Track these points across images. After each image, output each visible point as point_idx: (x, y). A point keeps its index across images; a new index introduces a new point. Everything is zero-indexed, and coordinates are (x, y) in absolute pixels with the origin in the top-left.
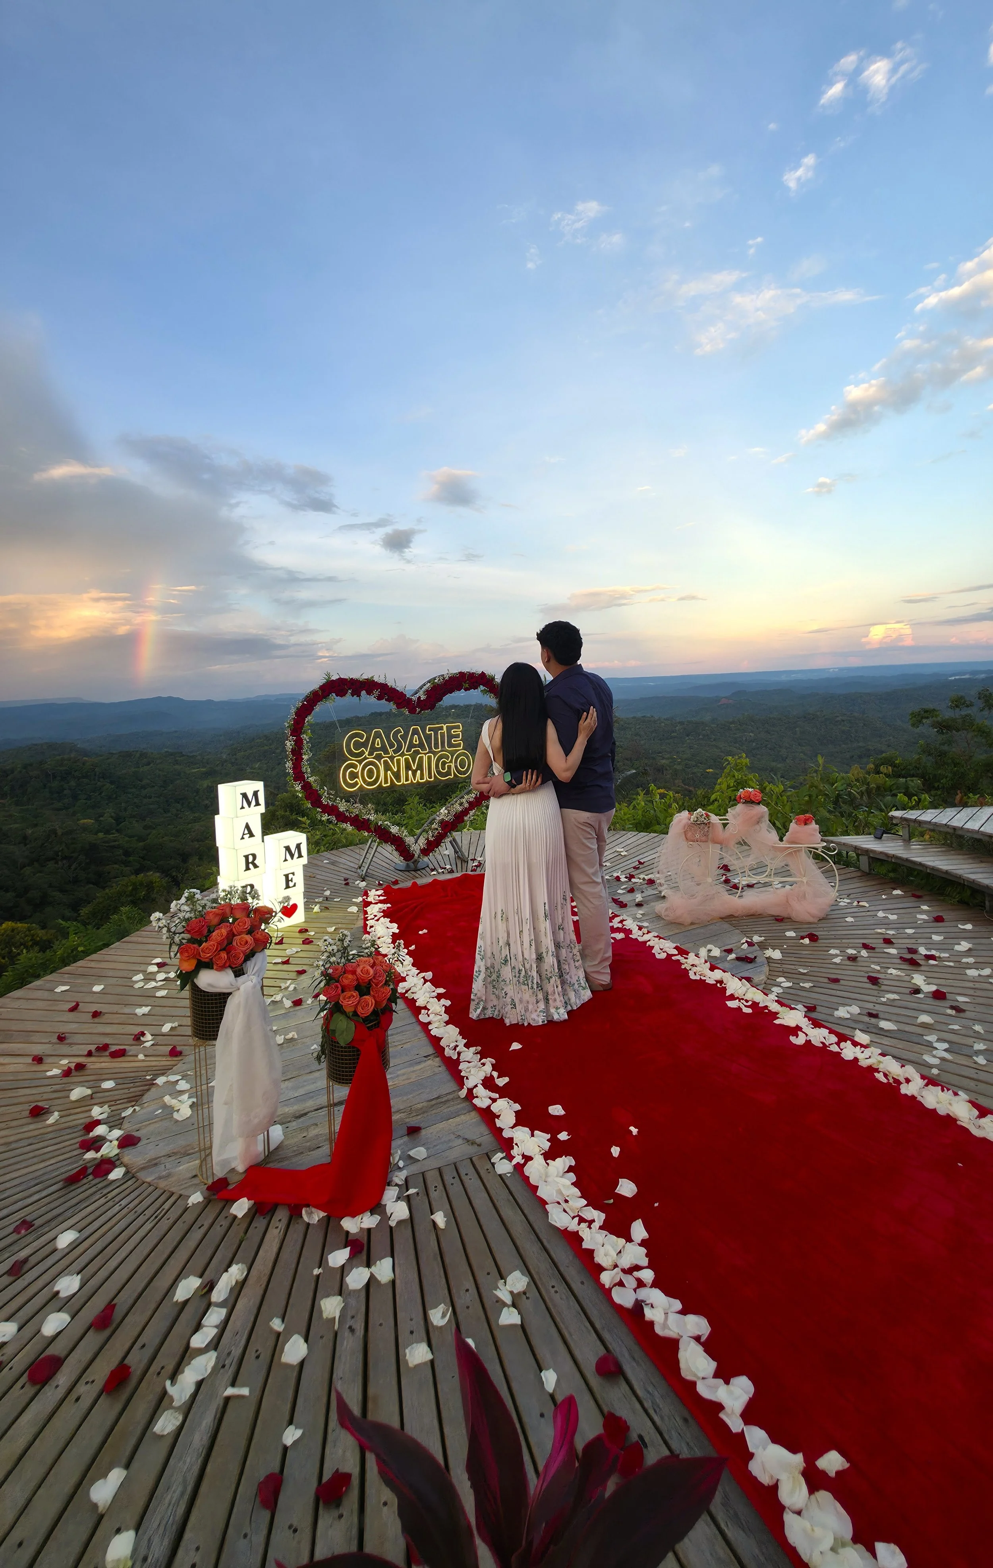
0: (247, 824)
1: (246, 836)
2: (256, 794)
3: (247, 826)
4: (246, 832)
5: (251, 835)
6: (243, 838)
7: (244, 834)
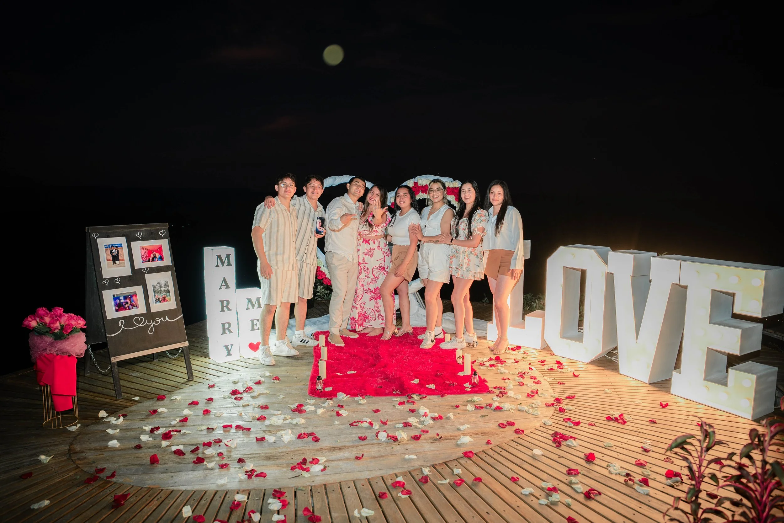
0: (224, 278)
1: (224, 288)
2: (228, 256)
3: (224, 280)
4: (224, 284)
5: (228, 287)
6: (221, 288)
7: (222, 286)
